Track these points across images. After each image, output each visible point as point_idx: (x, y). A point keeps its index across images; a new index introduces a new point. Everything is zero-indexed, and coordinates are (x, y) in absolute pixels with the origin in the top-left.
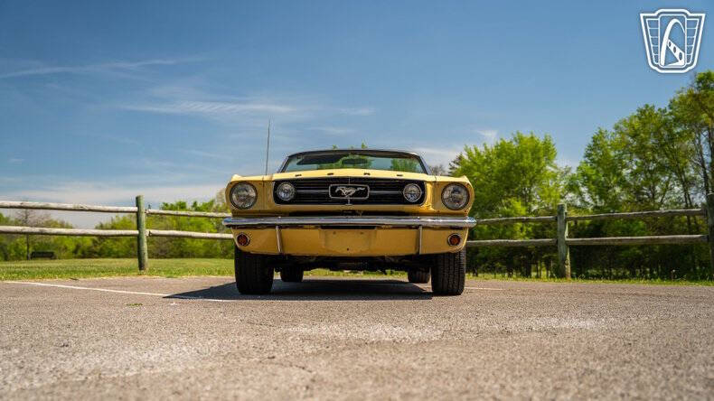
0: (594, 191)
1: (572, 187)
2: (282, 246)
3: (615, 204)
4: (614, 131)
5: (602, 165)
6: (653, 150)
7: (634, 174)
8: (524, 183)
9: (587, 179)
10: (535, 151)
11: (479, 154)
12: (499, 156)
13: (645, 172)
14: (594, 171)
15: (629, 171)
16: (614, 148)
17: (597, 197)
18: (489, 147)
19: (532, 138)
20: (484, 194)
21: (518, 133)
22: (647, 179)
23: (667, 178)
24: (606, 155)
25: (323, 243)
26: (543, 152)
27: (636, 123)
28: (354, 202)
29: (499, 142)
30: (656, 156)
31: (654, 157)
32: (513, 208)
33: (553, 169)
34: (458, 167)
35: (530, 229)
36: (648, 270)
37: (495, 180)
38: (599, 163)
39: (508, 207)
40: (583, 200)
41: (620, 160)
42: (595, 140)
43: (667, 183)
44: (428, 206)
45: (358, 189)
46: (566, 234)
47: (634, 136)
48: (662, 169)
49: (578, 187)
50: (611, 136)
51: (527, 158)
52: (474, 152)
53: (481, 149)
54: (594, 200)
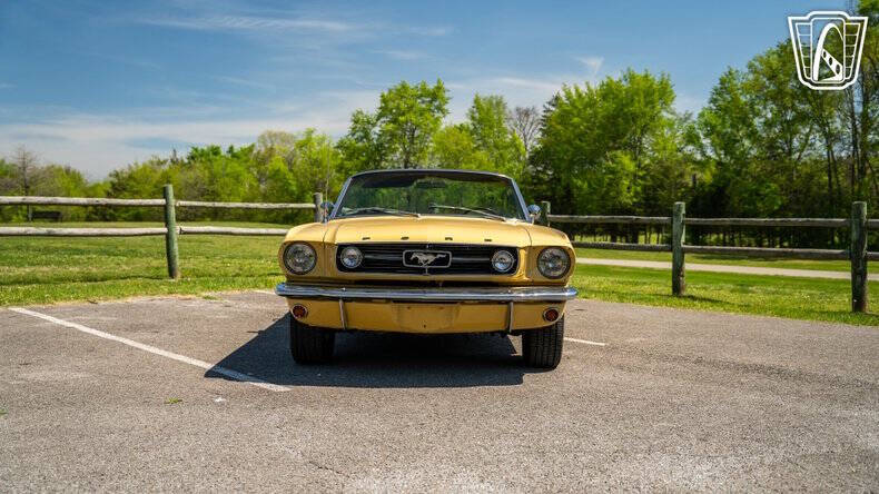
0: (719, 145)
1: (691, 138)
2: (347, 319)
3: (742, 161)
4: (746, 70)
5: (729, 112)
6: (794, 96)
7: (769, 124)
8: (634, 133)
9: (711, 131)
10: (649, 93)
11: (580, 96)
12: (604, 97)
13: (781, 123)
14: (720, 121)
15: (762, 120)
16: (746, 90)
17: (722, 152)
18: (593, 87)
19: (646, 76)
20: (584, 144)
21: (629, 69)
22: (783, 130)
23: (808, 130)
24: (735, 100)
25: (396, 318)
26: (659, 94)
27: (774, 61)
28: (432, 271)
29: (605, 81)
30: (796, 102)
31: (793, 105)
32: (621, 162)
33: (670, 116)
34: (553, 109)
35: (639, 189)
36: (778, 239)
37: (598, 128)
38: (726, 110)
39: (613, 162)
40: (703, 154)
41: (752, 105)
42: (722, 82)
43: (807, 135)
44: (521, 274)
45: (439, 256)
46: (683, 240)
47: (772, 77)
48: (802, 118)
49: (698, 138)
50: (744, 76)
51: (639, 102)
52: (573, 92)
53: (583, 89)
54: (719, 155)
